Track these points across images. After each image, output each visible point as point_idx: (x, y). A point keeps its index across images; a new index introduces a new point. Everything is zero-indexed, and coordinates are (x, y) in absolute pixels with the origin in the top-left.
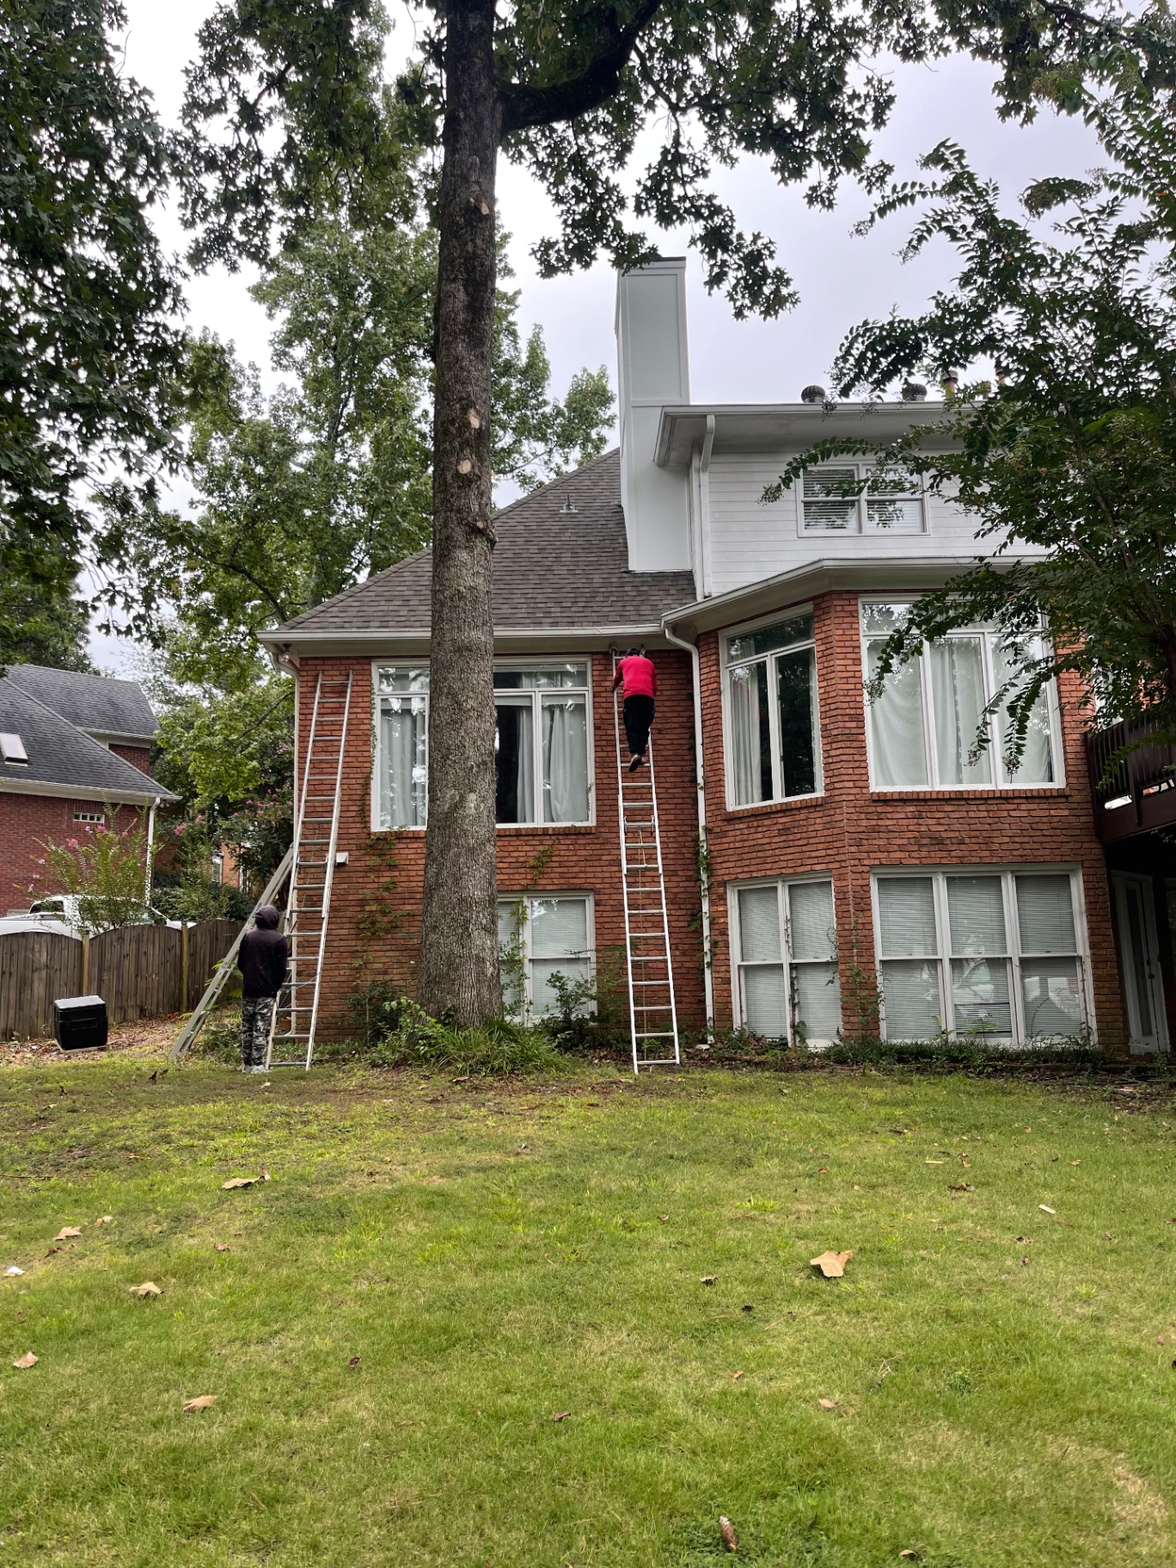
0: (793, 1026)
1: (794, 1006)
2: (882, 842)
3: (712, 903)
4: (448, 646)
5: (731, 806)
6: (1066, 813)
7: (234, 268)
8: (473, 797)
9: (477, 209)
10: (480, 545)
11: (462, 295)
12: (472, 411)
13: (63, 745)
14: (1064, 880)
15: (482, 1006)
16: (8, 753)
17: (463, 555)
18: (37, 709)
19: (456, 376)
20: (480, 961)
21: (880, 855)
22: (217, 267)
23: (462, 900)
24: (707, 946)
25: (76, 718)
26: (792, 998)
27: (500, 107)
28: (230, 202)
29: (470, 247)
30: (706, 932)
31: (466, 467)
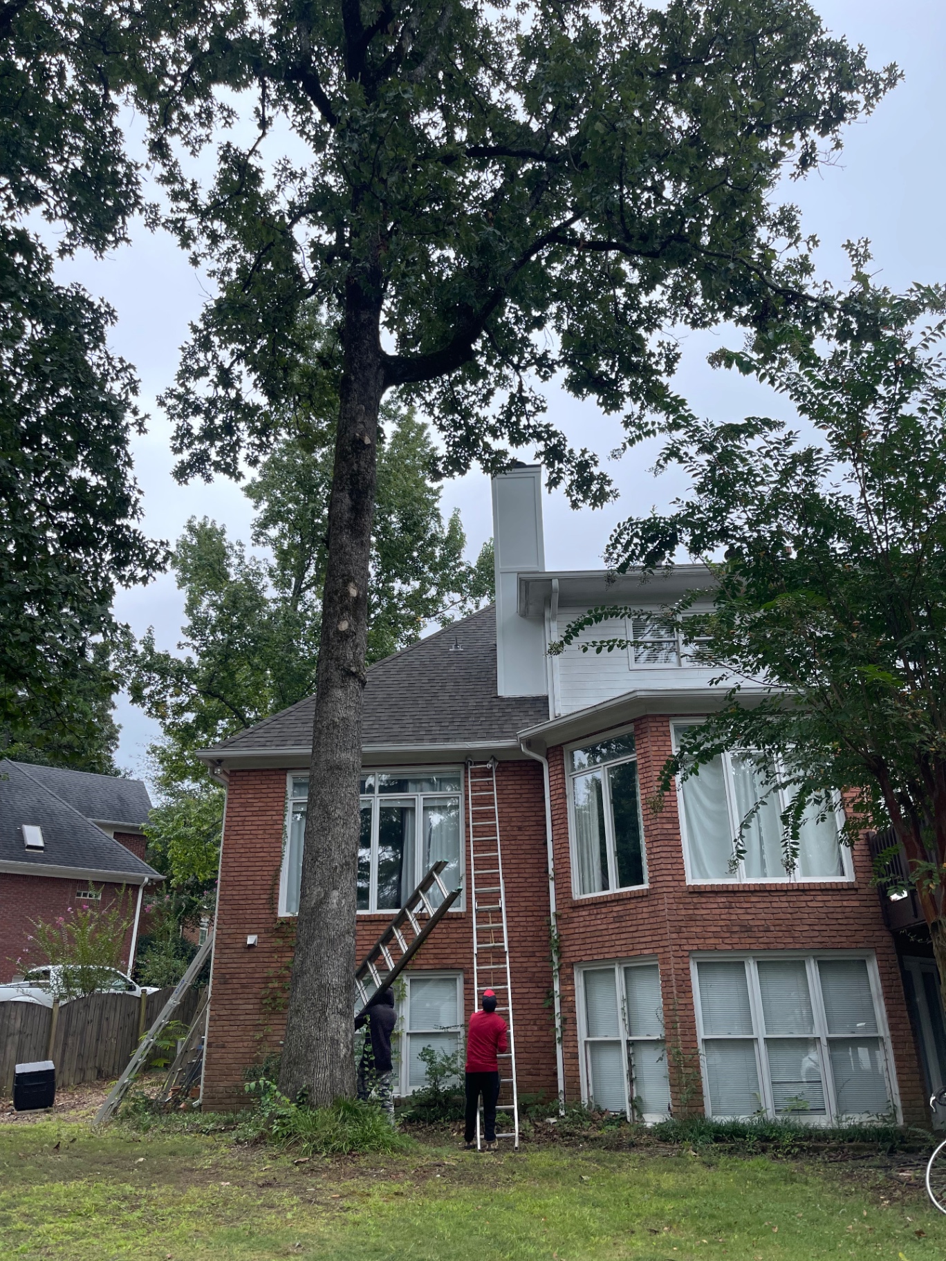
0: (631, 1101)
1: (631, 1081)
2: (698, 930)
3: (562, 983)
4: (322, 765)
5: (577, 895)
6: (856, 904)
7: (208, 479)
8: (335, 893)
9: (362, 441)
10: (353, 685)
11: (347, 501)
12: (352, 584)
13: (75, 833)
14: (862, 964)
15: (333, 1085)
16: (29, 842)
17: (339, 693)
18: (58, 804)
19: (340, 559)
20: (335, 1043)
21: (697, 941)
22: (196, 480)
23: (321, 986)
24: (558, 1023)
25: (89, 811)
26: (630, 1073)
27: (382, 372)
28: (209, 434)
29: (355, 467)
30: (557, 1010)
31: (344, 626)
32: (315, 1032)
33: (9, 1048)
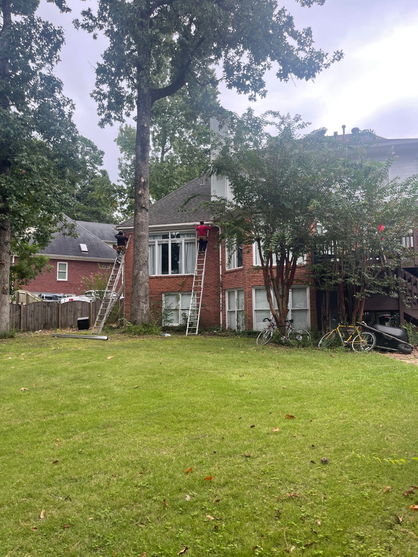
0: (237, 326)
1: (238, 321)
2: (255, 280)
3: (222, 295)
4: (136, 236)
5: (227, 269)
6: (305, 271)
7: (112, 125)
8: (141, 272)
9: (143, 126)
10: (144, 211)
11: (140, 148)
12: (142, 178)
13: (98, 246)
14: (305, 289)
15: (142, 320)
16: (83, 250)
17: (140, 214)
18: (92, 236)
19: (139, 169)
20: (142, 310)
21: (255, 283)
22: (107, 126)
23: (138, 296)
24: (221, 306)
25: (102, 238)
26: (237, 319)
27: (150, 97)
28: (110, 107)
29: (142, 136)
30: (221, 302)
31: (140, 192)
32: (137, 307)
33: (78, 314)
